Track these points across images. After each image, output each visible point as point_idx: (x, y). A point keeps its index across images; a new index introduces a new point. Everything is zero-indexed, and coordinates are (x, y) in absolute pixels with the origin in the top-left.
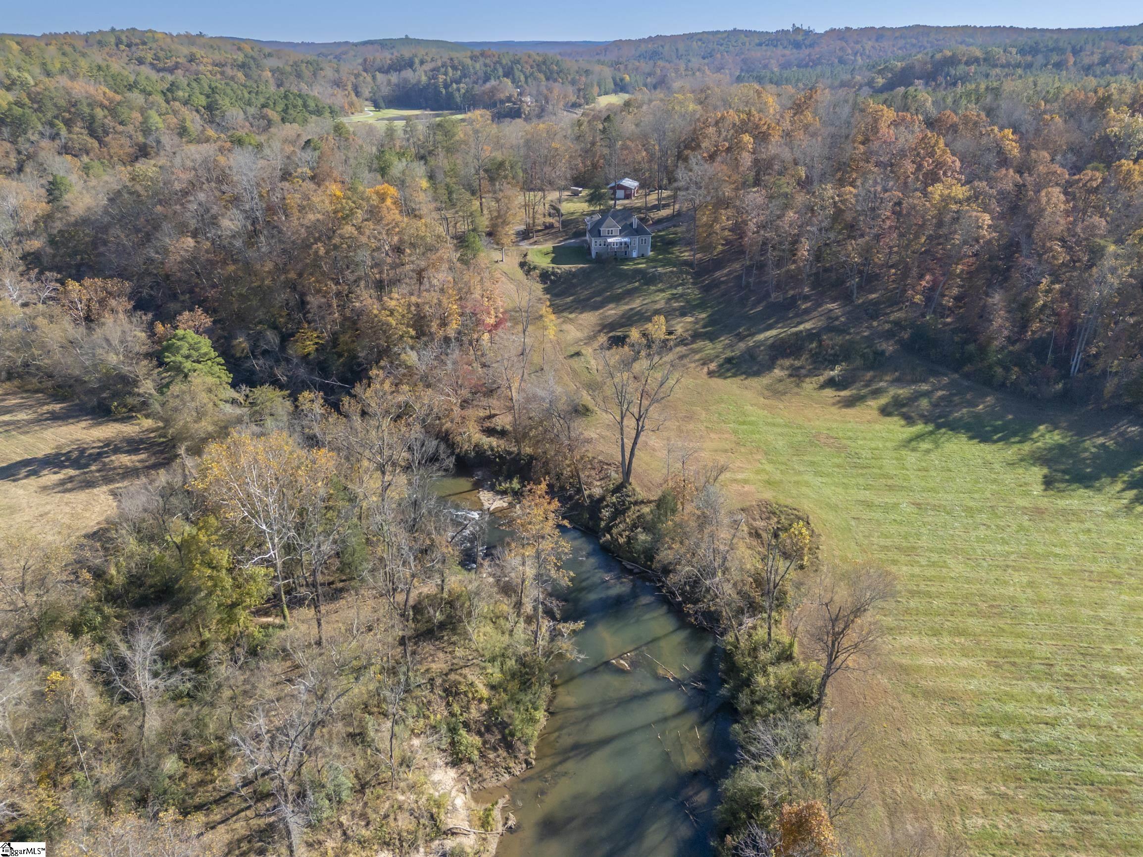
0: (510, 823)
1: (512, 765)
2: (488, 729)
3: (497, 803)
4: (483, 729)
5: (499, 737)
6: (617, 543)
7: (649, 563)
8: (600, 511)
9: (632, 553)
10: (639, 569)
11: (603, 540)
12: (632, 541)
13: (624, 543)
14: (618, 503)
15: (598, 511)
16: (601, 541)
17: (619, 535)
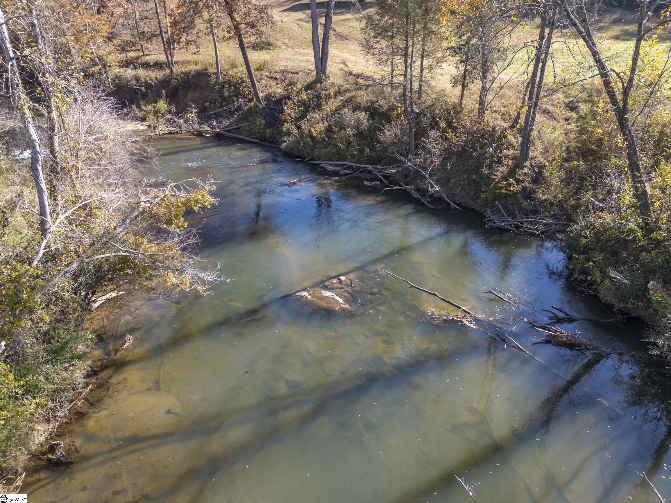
6: (309, 139)
7: (367, 150)
8: (282, 112)
9: (335, 145)
10: (350, 167)
11: (286, 143)
12: (334, 129)
13: (320, 133)
14: (309, 99)
15: (279, 113)
16: (284, 145)
17: (312, 126)
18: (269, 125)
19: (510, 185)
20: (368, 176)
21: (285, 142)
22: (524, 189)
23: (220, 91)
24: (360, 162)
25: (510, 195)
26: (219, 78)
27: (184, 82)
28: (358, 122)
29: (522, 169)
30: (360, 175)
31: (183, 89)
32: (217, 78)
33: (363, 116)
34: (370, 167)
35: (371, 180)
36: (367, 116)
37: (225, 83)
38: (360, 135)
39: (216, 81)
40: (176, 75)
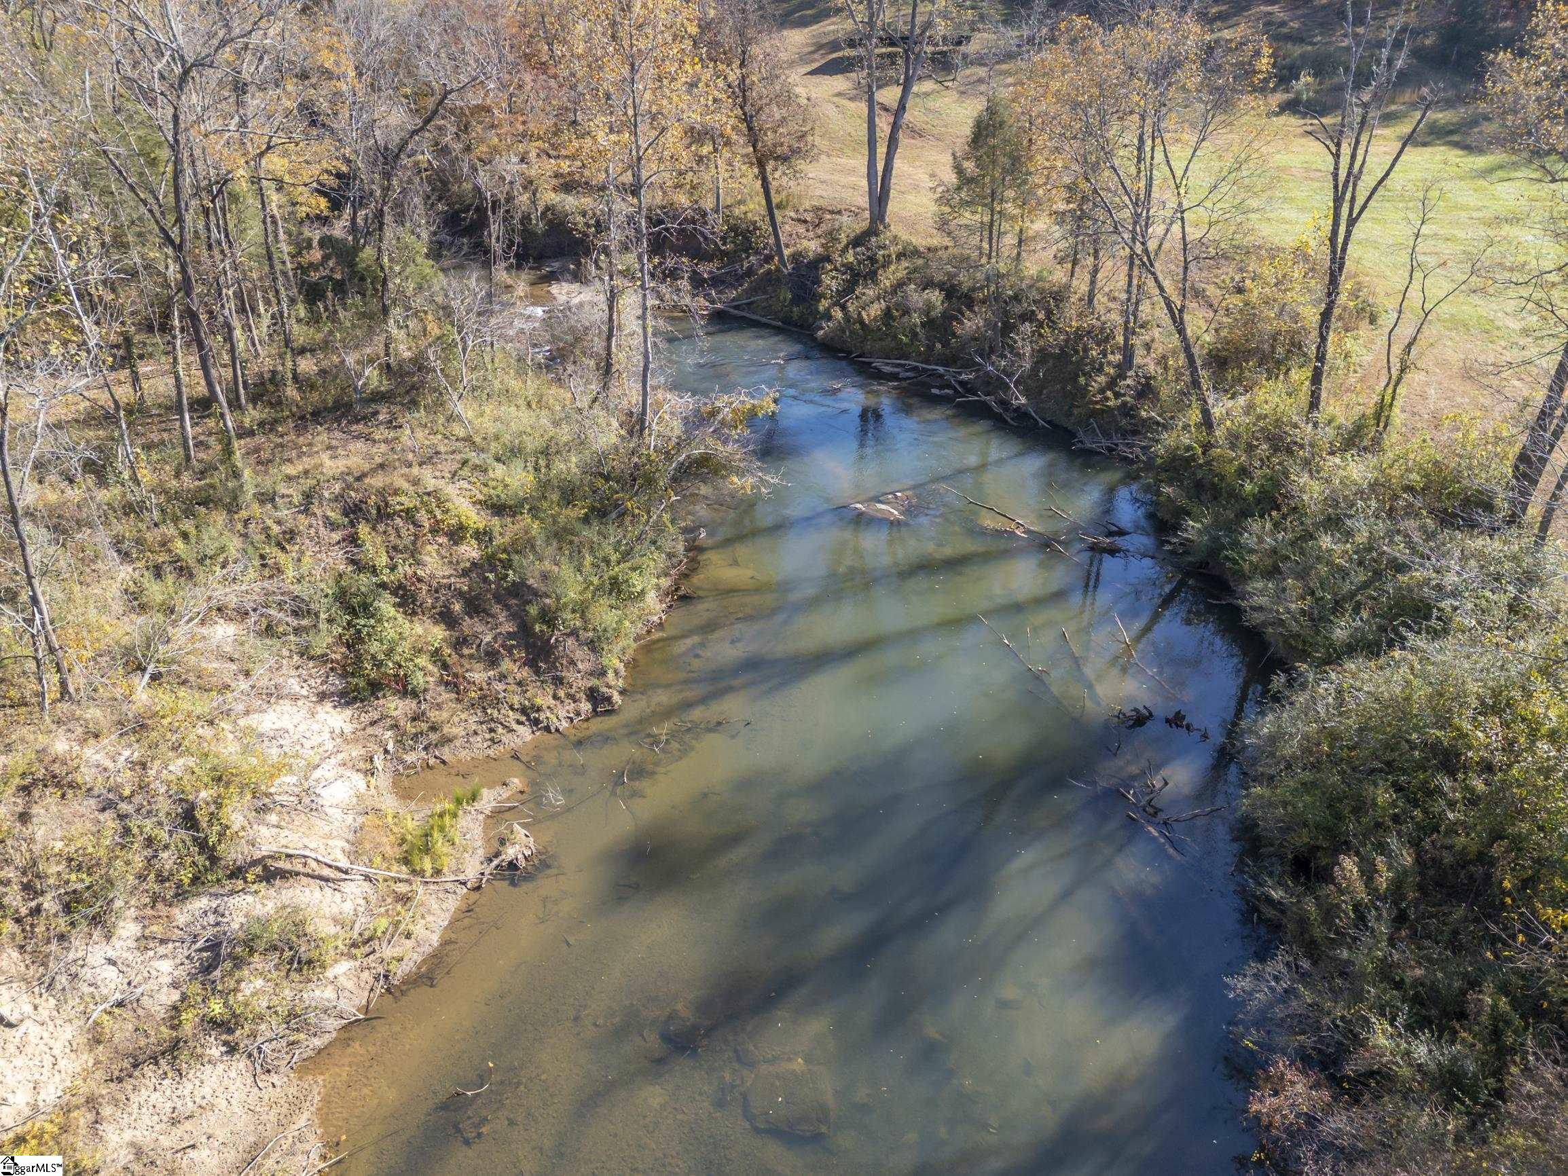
0: (510, 852)
1: (543, 699)
2: (474, 606)
3: (474, 798)
4: (457, 607)
5: (509, 627)
6: (858, 326)
7: (938, 346)
8: (818, 282)
9: (895, 337)
10: (915, 369)
11: (825, 330)
12: (895, 313)
13: (875, 319)
14: (859, 263)
15: (814, 283)
16: (821, 333)
17: (864, 309)
18: (797, 300)
19: (1107, 399)
20: (938, 382)
21: (822, 328)
22: (1124, 404)
24: (927, 362)
25: (1107, 412)
28: (929, 306)
29: (1125, 379)
30: (928, 380)
33: (936, 297)
34: (941, 369)
35: (941, 388)
36: (941, 298)
38: (930, 324)
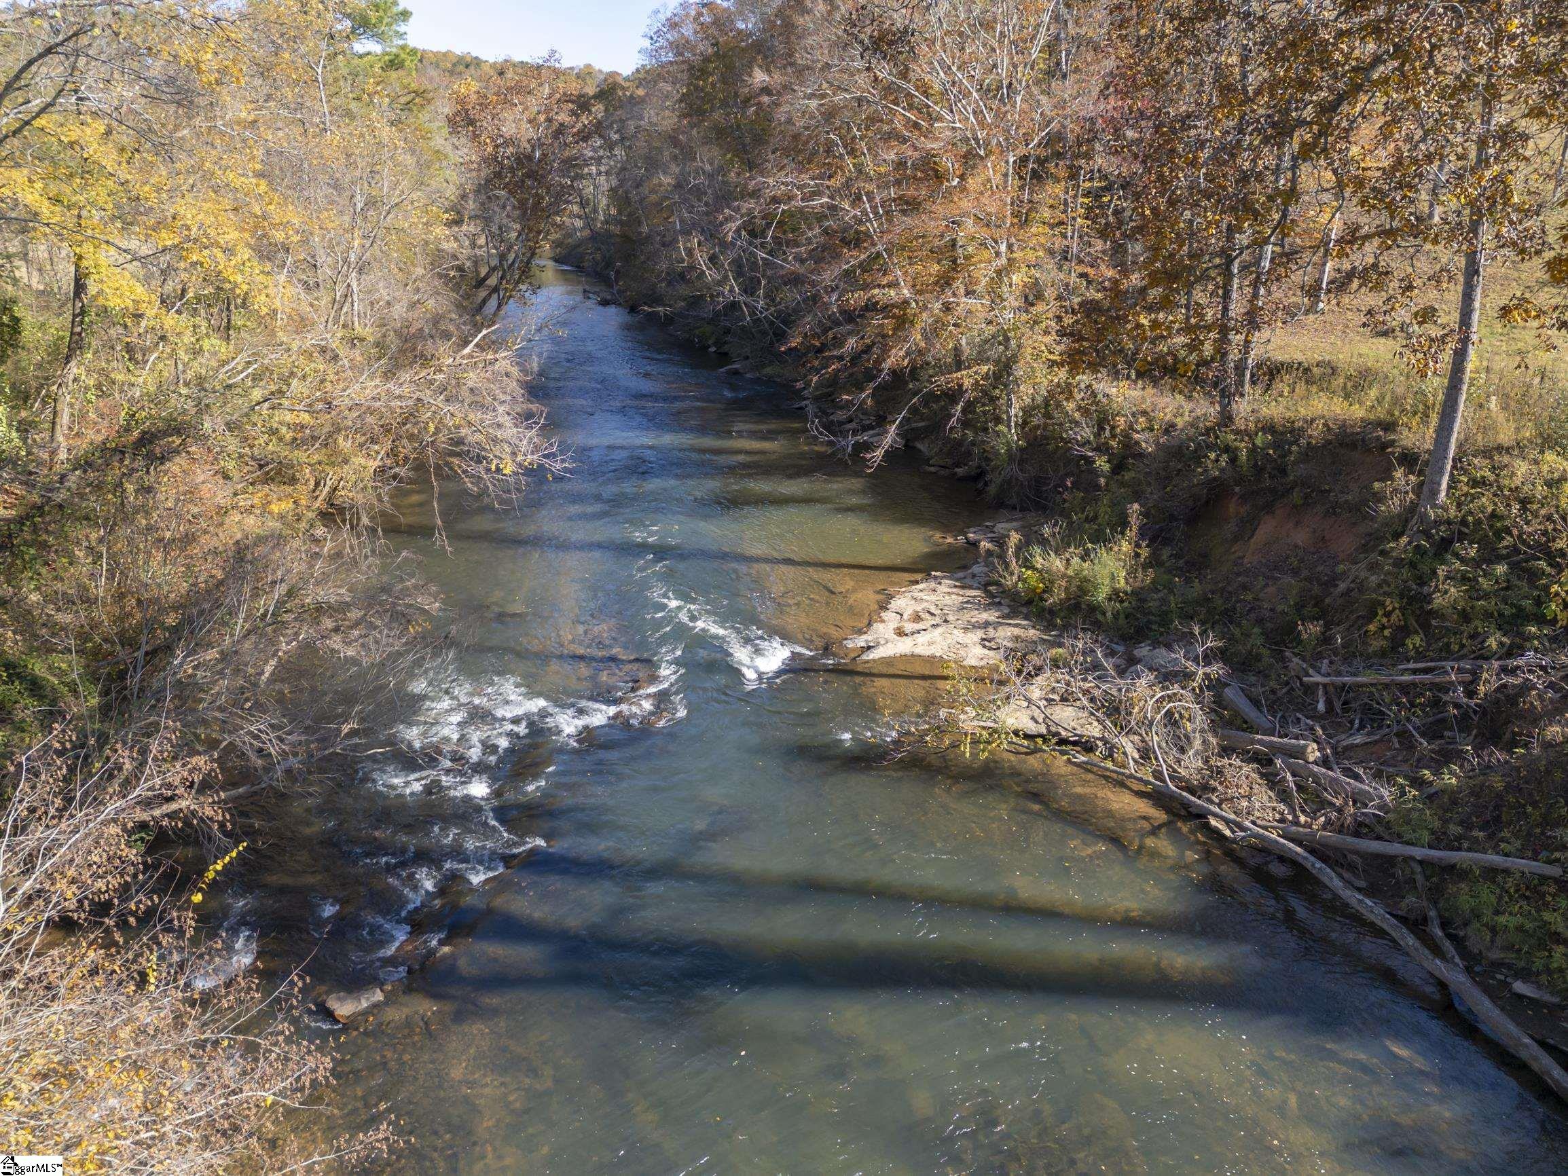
23: (1413, 565)
26: (1434, 493)
27: (1258, 470)
31: (1243, 498)
32: (1426, 490)
37: (1460, 530)
39: (1412, 509)
40: (1237, 432)
